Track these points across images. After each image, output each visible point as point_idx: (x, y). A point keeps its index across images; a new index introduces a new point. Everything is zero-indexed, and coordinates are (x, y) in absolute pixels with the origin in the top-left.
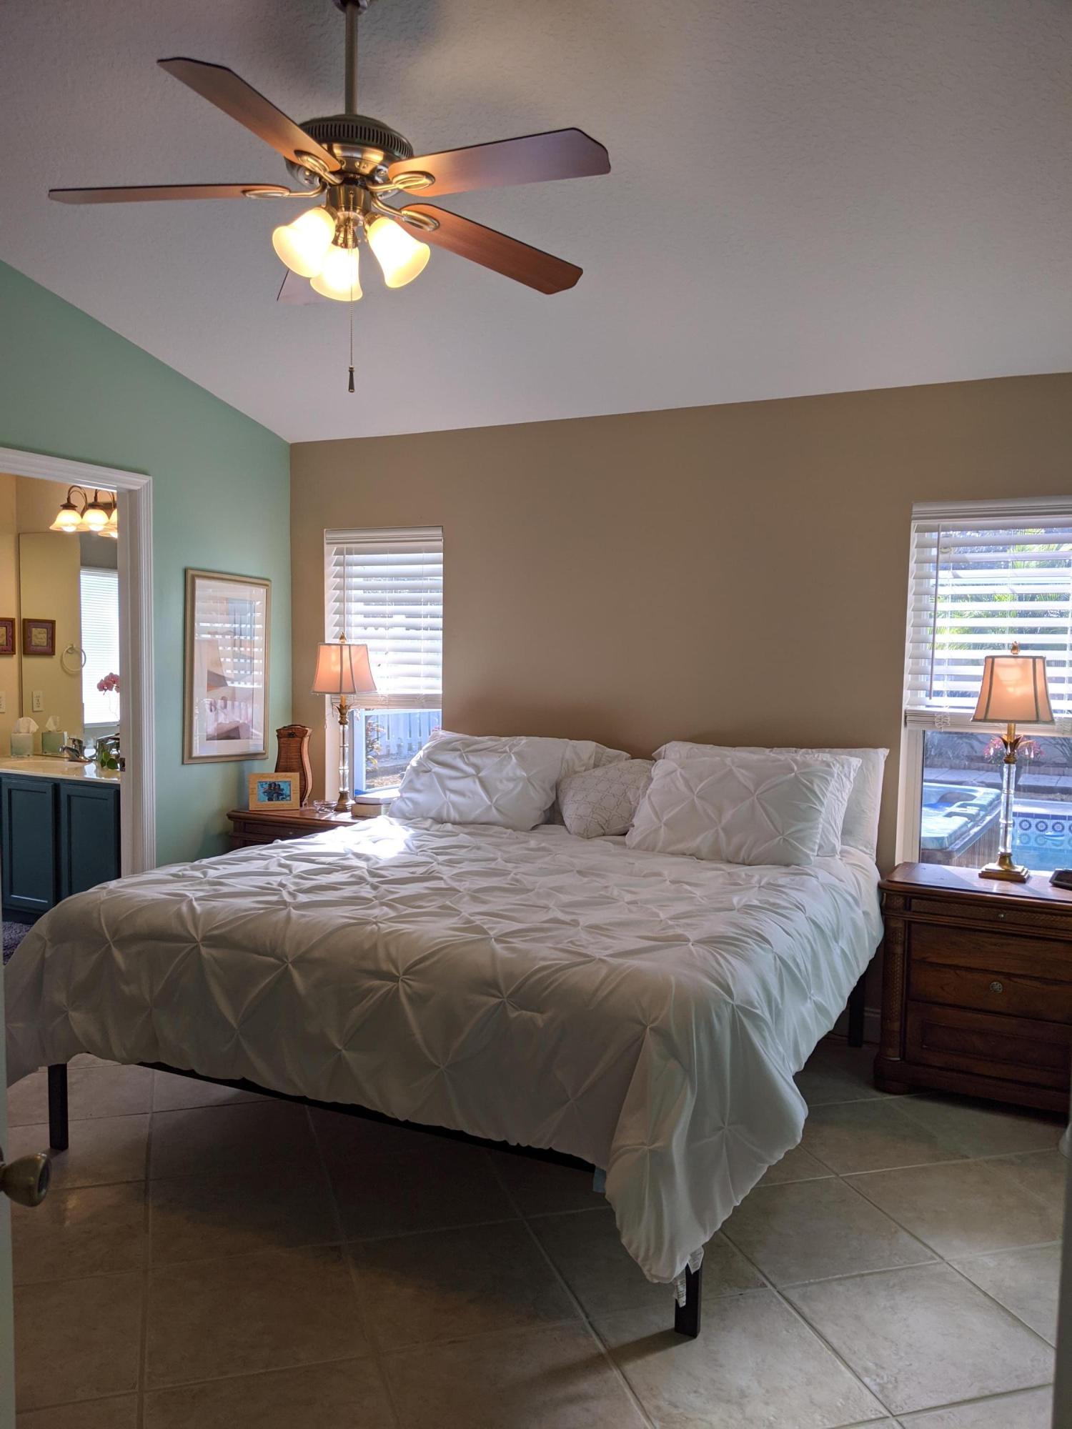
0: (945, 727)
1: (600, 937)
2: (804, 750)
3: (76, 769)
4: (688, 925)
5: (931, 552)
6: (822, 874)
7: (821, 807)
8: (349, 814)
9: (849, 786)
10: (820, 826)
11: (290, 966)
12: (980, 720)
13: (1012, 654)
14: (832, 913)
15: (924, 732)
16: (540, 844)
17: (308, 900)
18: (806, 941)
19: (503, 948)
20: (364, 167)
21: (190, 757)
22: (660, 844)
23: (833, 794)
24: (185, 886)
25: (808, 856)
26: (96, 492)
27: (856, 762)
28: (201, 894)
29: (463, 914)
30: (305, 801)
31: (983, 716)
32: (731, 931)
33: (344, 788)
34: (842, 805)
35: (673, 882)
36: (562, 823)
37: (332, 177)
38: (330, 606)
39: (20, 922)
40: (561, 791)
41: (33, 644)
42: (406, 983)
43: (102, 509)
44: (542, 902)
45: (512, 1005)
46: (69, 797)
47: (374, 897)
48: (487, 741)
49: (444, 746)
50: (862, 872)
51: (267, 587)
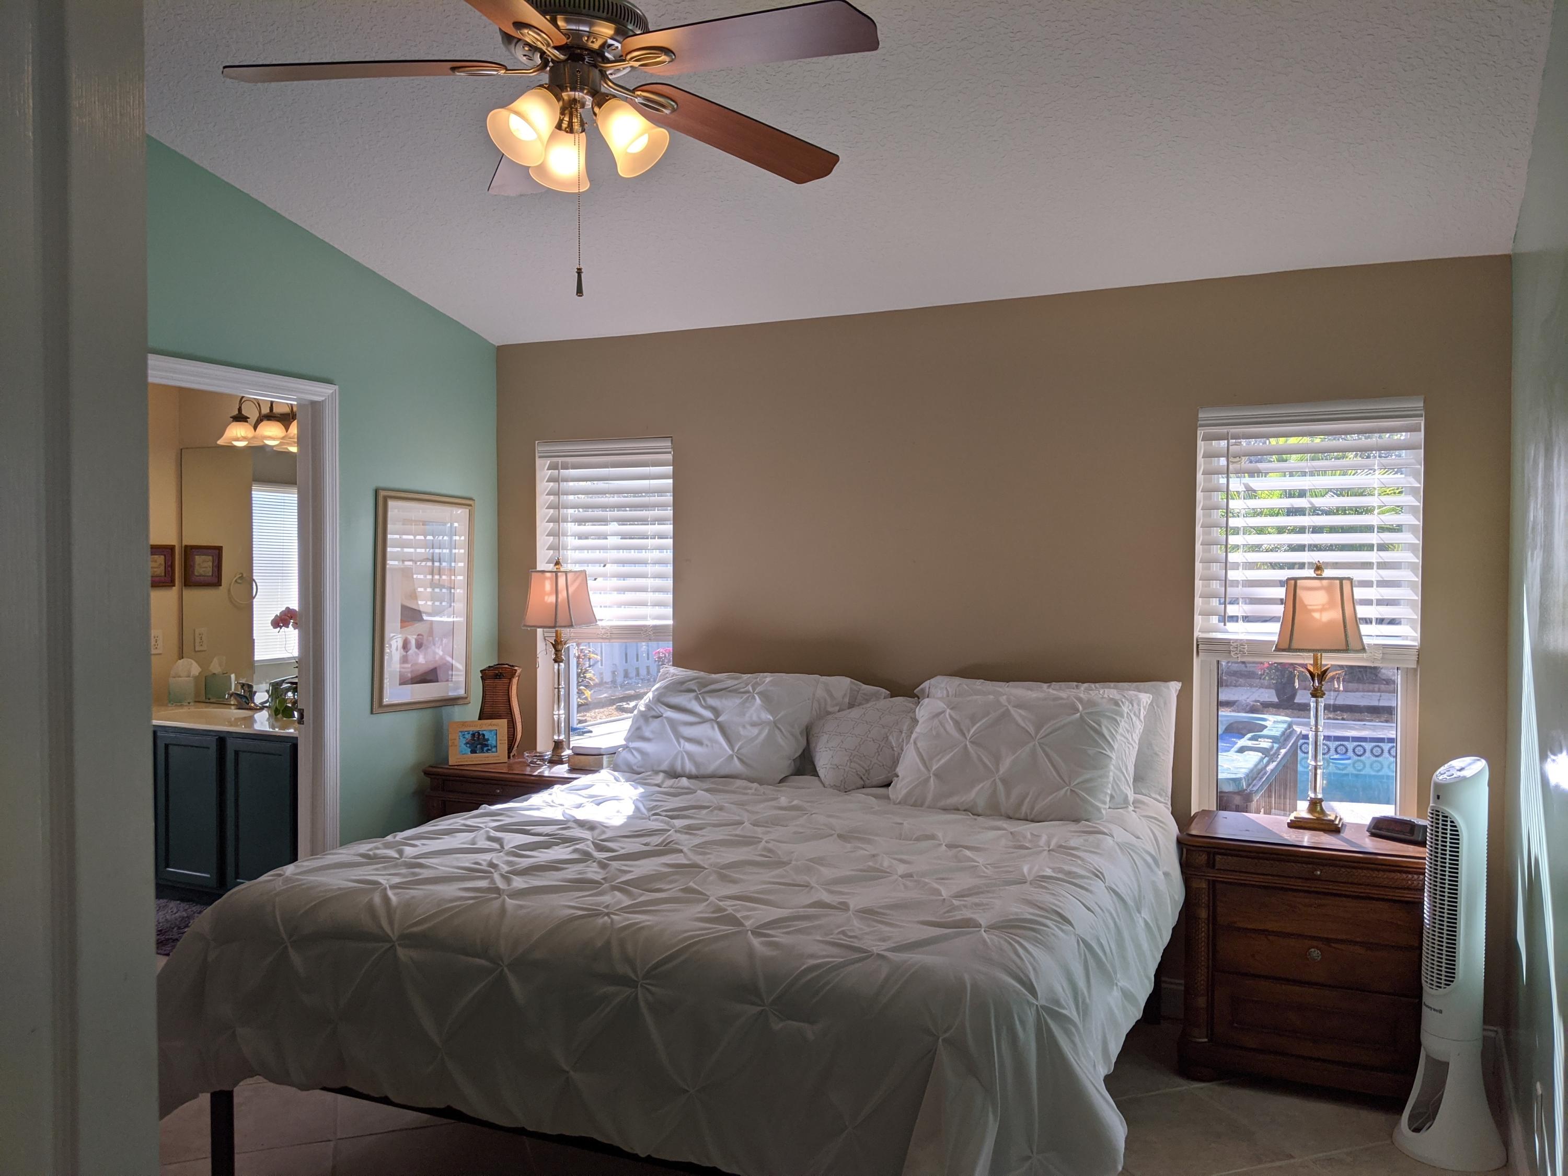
0: (1242, 656)
1: (875, 924)
2: (1086, 685)
3: (245, 718)
4: (977, 905)
5: (1219, 461)
6: (1117, 831)
7: (1111, 752)
8: (565, 767)
9: (1139, 727)
10: (1111, 774)
11: (506, 969)
12: (1284, 650)
13: (1315, 575)
14: (1133, 879)
15: (1218, 662)
16: (792, 801)
17: (525, 886)
18: (1107, 914)
19: (762, 943)
20: (593, 42)
21: (381, 704)
22: (930, 797)
23: (1125, 737)
24: (377, 869)
25: (1099, 810)
26: (272, 403)
27: (1145, 698)
28: (397, 880)
29: (711, 898)
30: (514, 752)
31: (1287, 644)
32: (1027, 912)
33: (559, 736)
34: (1133, 747)
35: (950, 846)
36: (815, 773)
37: (556, 53)
38: (543, 526)
39: (178, 900)
40: (813, 735)
41: (196, 574)
42: (647, 989)
43: (278, 421)
44: (802, 878)
45: (774, 1014)
46: (237, 753)
47: (603, 879)
48: (725, 679)
49: (678, 687)
50: (1159, 826)
51: (470, 508)
